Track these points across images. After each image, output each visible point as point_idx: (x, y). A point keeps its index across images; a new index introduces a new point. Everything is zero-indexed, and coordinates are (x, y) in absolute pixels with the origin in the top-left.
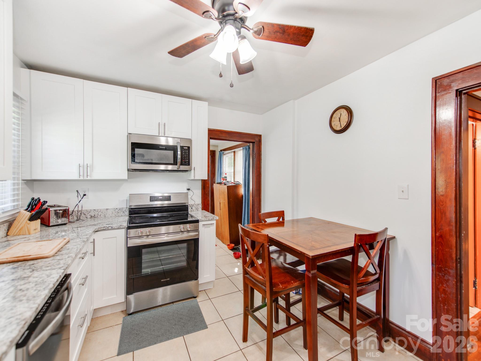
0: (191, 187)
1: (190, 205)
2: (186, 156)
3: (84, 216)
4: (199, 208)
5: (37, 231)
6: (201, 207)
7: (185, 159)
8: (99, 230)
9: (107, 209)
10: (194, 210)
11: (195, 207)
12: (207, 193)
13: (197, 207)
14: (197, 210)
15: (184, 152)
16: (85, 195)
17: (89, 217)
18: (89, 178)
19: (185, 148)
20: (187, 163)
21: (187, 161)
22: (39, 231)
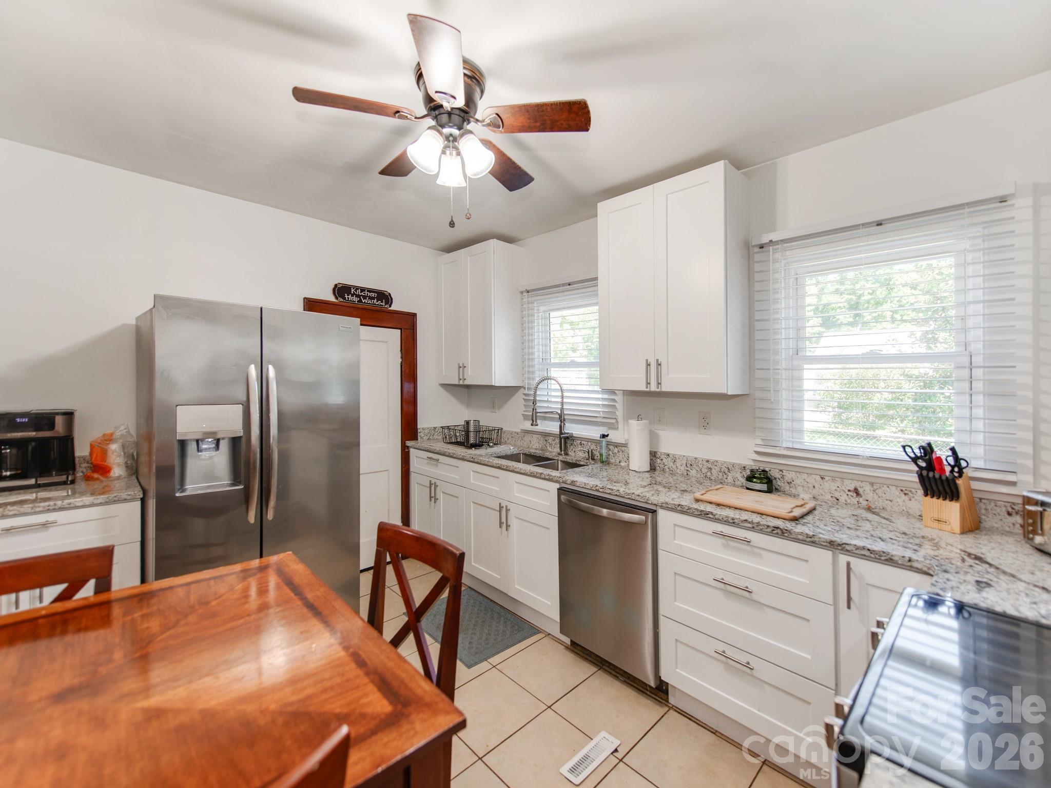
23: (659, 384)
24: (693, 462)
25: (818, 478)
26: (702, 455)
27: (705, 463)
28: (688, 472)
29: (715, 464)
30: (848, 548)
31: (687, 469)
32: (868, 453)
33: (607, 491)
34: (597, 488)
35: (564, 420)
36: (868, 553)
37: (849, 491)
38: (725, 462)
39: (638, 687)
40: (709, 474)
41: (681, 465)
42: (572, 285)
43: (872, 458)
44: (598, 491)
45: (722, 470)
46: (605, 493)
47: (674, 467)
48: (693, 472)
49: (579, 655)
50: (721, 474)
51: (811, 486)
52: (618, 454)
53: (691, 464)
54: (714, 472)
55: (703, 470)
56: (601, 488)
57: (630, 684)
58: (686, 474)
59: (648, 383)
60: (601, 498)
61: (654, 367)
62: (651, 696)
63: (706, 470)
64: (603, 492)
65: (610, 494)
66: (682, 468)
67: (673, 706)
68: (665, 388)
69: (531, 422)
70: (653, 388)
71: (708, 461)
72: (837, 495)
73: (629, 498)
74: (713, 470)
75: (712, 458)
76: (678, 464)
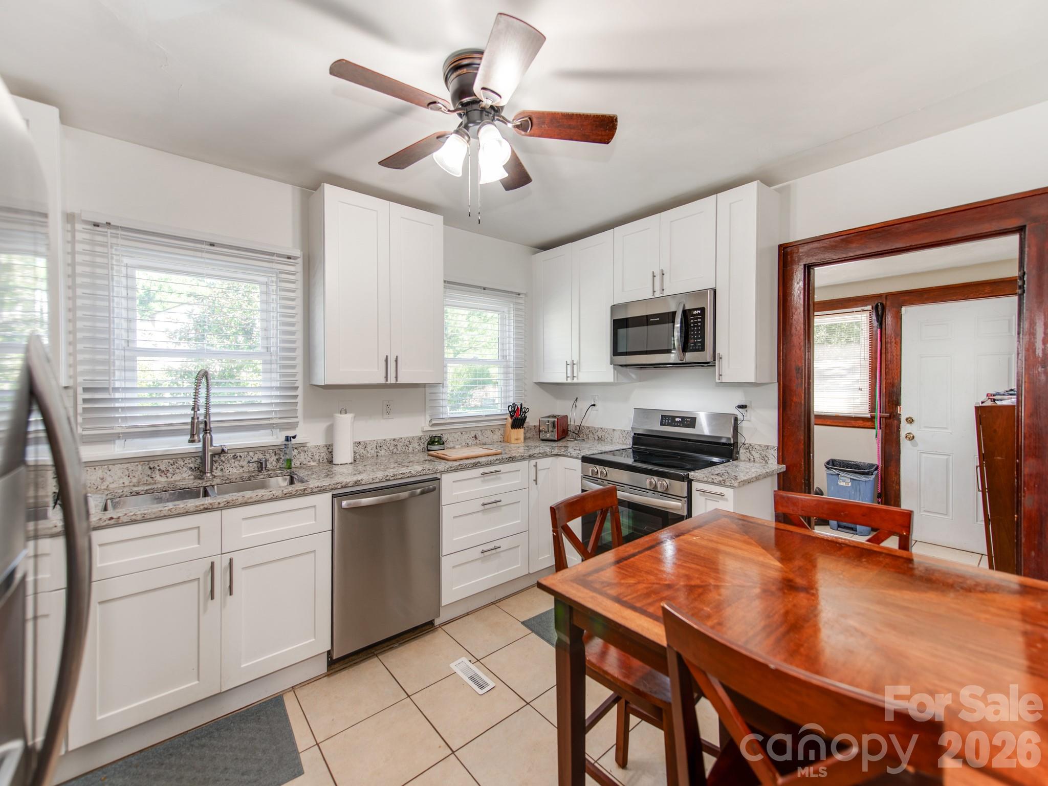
0: (751, 402)
1: (747, 446)
2: (698, 330)
3: (592, 435)
4: (771, 456)
5: (519, 441)
6: (776, 455)
7: (694, 339)
8: (559, 454)
9: (614, 430)
10: (756, 460)
11: (760, 452)
12: (794, 421)
13: (764, 453)
14: (764, 462)
15: (692, 323)
16: (594, 405)
17: (596, 438)
18: (575, 381)
19: (695, 312)
20: (699, 346)
21: (700, 342)
22: (523, 441)
23: (397, 378)
24: (382, 444)
25: (460, 434)
26: (389, 436)
27: (392, 442)
28: (378, 454)
29: (400, 440)
30: (535, 455)
31: (377, 451)
32: (485, 414)
33: (398, 477)
34: (388, 478)
35: (210, 430)
36: (540, 455)
37: (473, 437)
38: (407, 437)
39: (412, 637)
40: (395, 450)
41: (372, 449)
42: (217, 246)
43: (487, 416)
44: (387, 480)
45: (405, 444)
46: (397, 479)
47: (365, 452)
48: (382, 452)
49: (346, 667)
50: (404, 448)
51: (456, 440)
52: (297, 456)
53: (380, 446)
54: (399, 447)
55: (390, 448)
56: (392, 477)
57: (404, 642)
58: (376, 455)
59: (386, 378)
60: (397, 485)
61: (391, 363)
62: (423, 634)
63: (393, 448)
64: (394, 479)
65: (401, 478)
66: (373, 451)
67: (439, 625)
68: (400, 381)
69: (188, 437)
70: (392, 380)
71: (394, 440)
72: (468, 441)
73: (420, 475)
74: (399, 446)
75: (397, 436)
76: (369, 449)
